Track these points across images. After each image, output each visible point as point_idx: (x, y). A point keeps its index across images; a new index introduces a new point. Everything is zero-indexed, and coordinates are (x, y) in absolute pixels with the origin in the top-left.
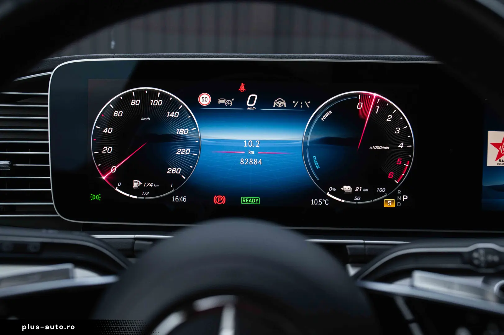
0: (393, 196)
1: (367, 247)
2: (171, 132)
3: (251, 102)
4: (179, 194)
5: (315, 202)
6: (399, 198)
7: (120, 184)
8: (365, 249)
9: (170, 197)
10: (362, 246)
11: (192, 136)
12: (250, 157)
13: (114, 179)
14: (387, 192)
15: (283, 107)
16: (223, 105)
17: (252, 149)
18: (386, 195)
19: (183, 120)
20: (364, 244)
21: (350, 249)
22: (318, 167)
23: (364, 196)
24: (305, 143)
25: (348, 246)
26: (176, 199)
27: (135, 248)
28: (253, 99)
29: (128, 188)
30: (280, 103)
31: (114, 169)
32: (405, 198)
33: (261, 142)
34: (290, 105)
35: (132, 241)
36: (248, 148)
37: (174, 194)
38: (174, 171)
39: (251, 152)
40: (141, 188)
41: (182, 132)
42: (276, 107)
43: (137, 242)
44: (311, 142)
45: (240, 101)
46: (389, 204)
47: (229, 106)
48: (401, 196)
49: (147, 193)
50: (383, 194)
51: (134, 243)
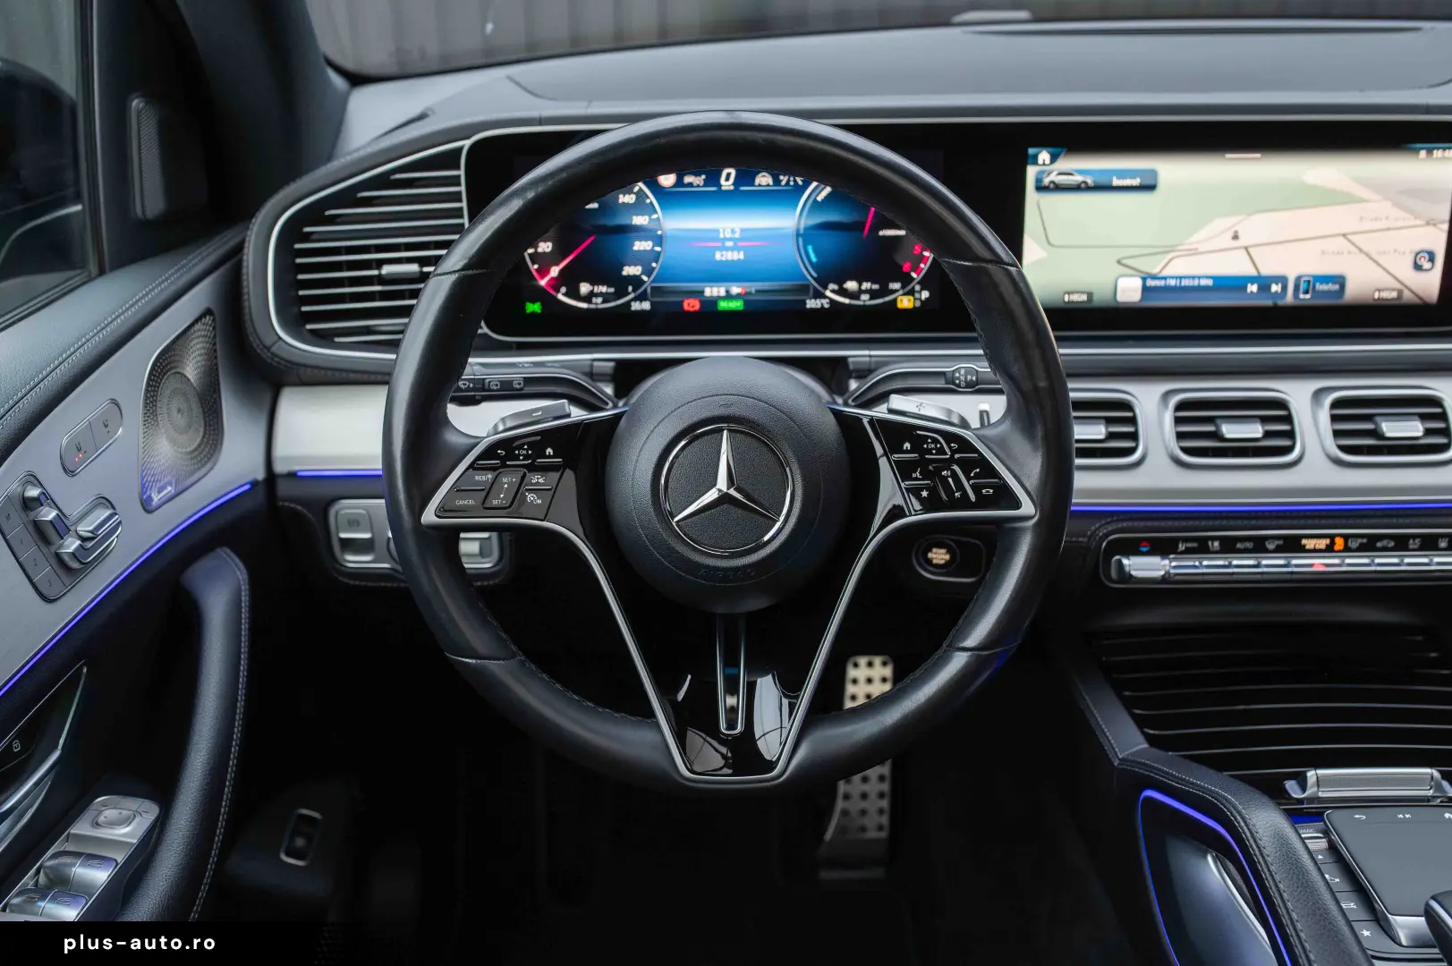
0: (911, 292)
1: (873, 359)
2: (621, 220)
3: (727, 179)
4: (641, 298)
5: (812, 304)
6: (917, 295)
7: (563, 290)
8: (870, 363)
9: (628, 304)
10: (868, 359)
11: (653, 226)
12: (727, 249)
13: (556, 284)
14: (903, 287)
15: (768, 185)
16: (690, 185)
17: (730, 239)
18: (901, 292)
19: (641, 206)
20: (870, 356)
21: (853, 363)
22: (814, 259)
23: (873, 294)
24: (798, 230)
25: (850, 360)
26: (636, 306)
27: (594, 371)
28: (729, 175)
29: (573, 294)
30: (764, 179)
31: (555, 271)
32: (925, 294)
33: (742, 230)
34: (777, 182)
35: (589, 362)
36: (726, 239)
37: (635, 299)
38: (629, 271)
39: (729, 244)
40: (591, 295)
41: (639, 220)
42: (760, 185)
43: (596, 364)
44: (806, 229)
45: (713, 179)
46: (905, 303)
47: (698, 186)
48: (920, 292)
49: (600, 300)
50: (896, 291)
51: (592, 366)
